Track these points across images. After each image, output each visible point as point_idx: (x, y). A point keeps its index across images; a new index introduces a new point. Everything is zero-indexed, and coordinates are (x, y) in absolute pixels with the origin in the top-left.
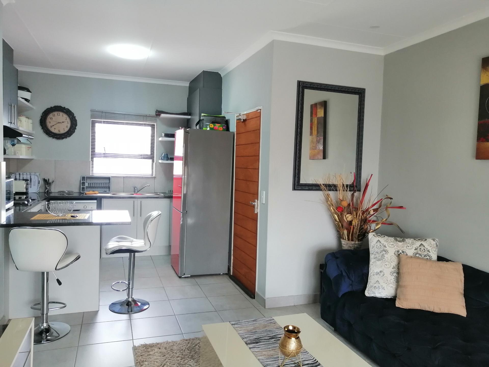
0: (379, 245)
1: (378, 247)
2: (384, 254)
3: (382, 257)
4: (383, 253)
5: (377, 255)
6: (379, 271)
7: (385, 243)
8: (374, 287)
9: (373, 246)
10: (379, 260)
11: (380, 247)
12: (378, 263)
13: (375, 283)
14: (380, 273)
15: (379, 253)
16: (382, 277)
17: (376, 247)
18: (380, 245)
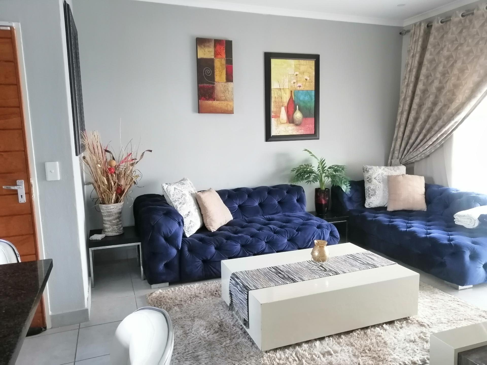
0: (177, 192)
1: (177, 194)
2: (185, 197)
3: (184, 200)
4: (183, 197)
5: (180, 201)
6: (187, 213)
7: (180, 189)
8: (190, 226)
9: (173, 194)
10: (183, 204)
11: (179, 193)
12: (184, 206)
13: (190, 223)
14: (189, 214)
15: (180, 198)
16: (192, 216)
17: (176, 194)
18: (179, 191)
